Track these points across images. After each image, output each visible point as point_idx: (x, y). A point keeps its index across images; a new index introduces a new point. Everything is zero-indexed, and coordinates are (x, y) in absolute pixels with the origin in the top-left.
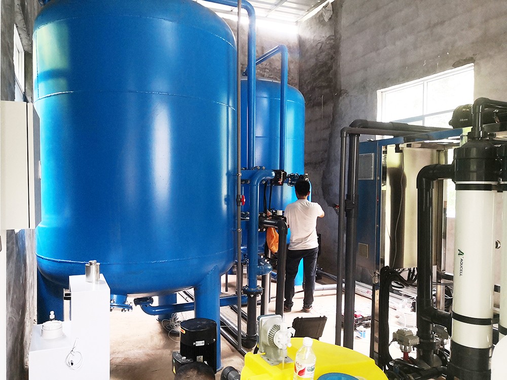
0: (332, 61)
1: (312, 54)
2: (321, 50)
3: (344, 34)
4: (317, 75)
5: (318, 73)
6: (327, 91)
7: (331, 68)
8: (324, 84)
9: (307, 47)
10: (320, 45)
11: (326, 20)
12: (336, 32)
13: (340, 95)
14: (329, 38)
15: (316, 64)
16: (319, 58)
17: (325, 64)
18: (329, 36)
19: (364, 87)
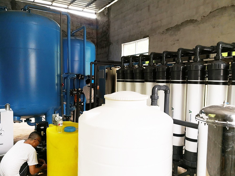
0: (108, 31)
1: (101, 27)
2: (104, 26)
3: (112, 20)
4: (103, 36)
5: (103, 35)
6: (106, 42)
7: (107, 33)
8: (105, 39)
9: (99, 24)
10: (103, 23)
11: (106, 14)
12: (109, 19)
13: (110, 44)
14: (106, 22)
15: (102, 31)
16: (103, 29)
17: (105, 31)
18: (107, 21)
19: (118, 42)
